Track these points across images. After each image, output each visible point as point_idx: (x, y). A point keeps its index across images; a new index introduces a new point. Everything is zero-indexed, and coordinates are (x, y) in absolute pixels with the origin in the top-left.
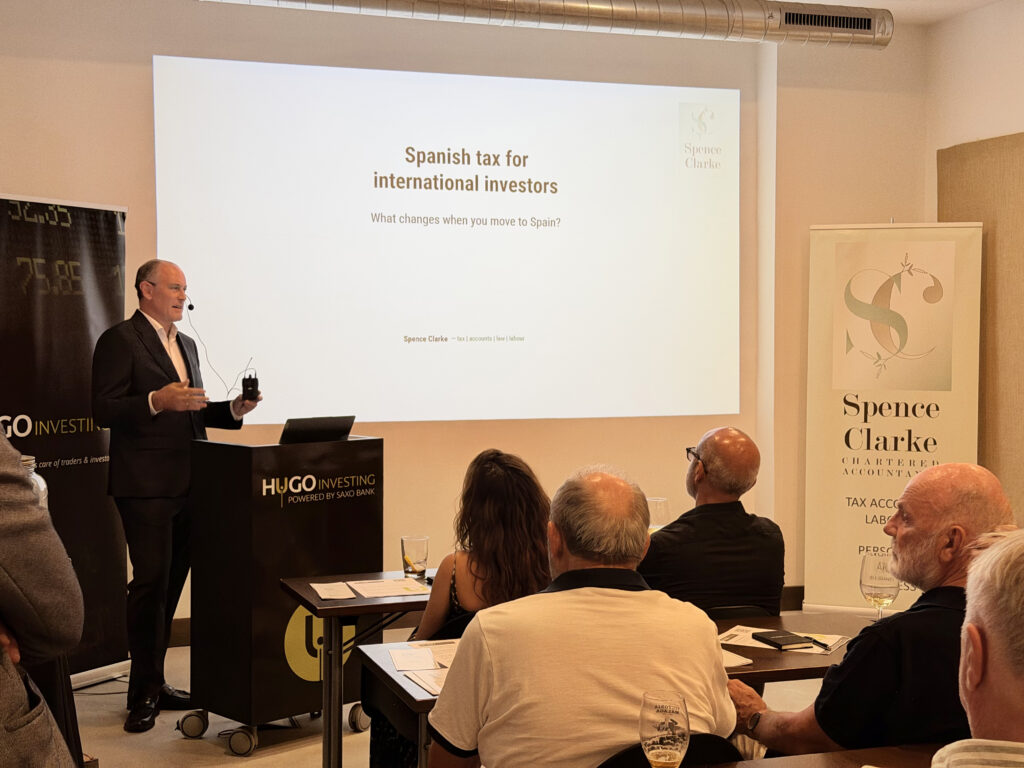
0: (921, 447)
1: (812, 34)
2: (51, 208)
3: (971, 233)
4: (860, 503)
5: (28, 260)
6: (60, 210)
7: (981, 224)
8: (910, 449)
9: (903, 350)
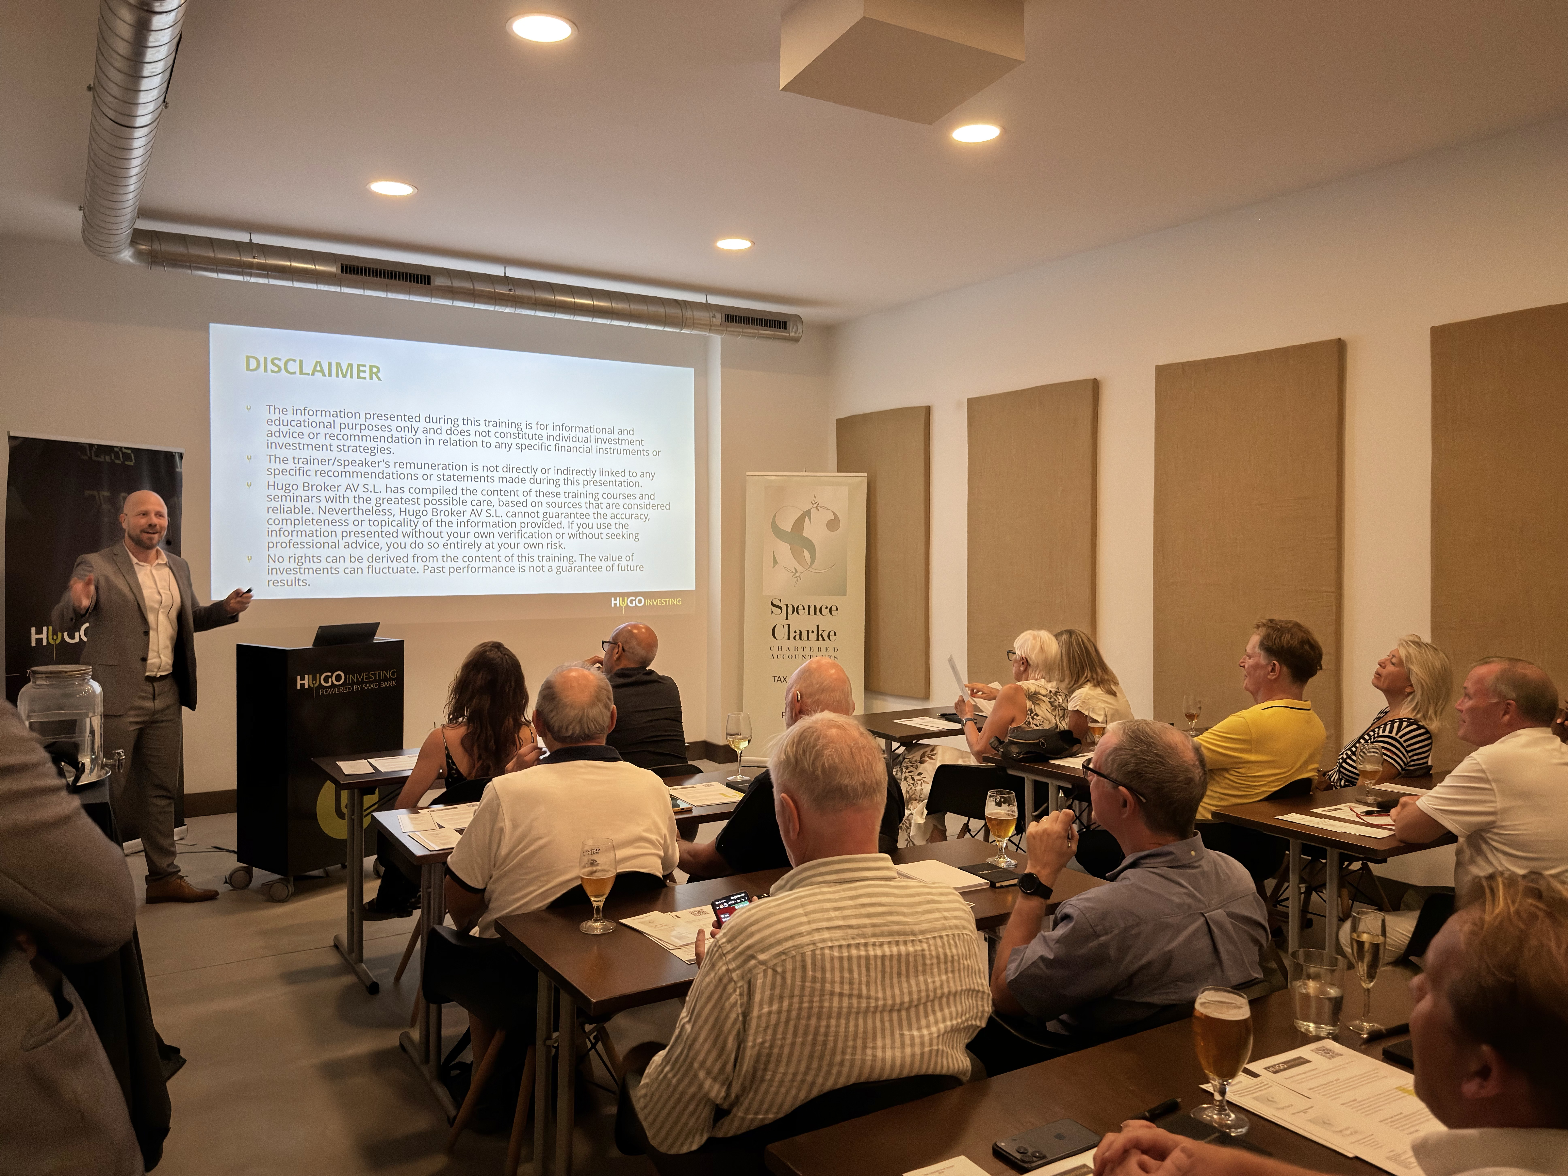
0: (826, 637)
1: (745, 330)
2: (116, 449)
3: (860, 479)
4: (782, 679)
5: (96, 493)
6: (124, 450)
7: (866, 474)
8: (818, 639)
9: (813, 566)
